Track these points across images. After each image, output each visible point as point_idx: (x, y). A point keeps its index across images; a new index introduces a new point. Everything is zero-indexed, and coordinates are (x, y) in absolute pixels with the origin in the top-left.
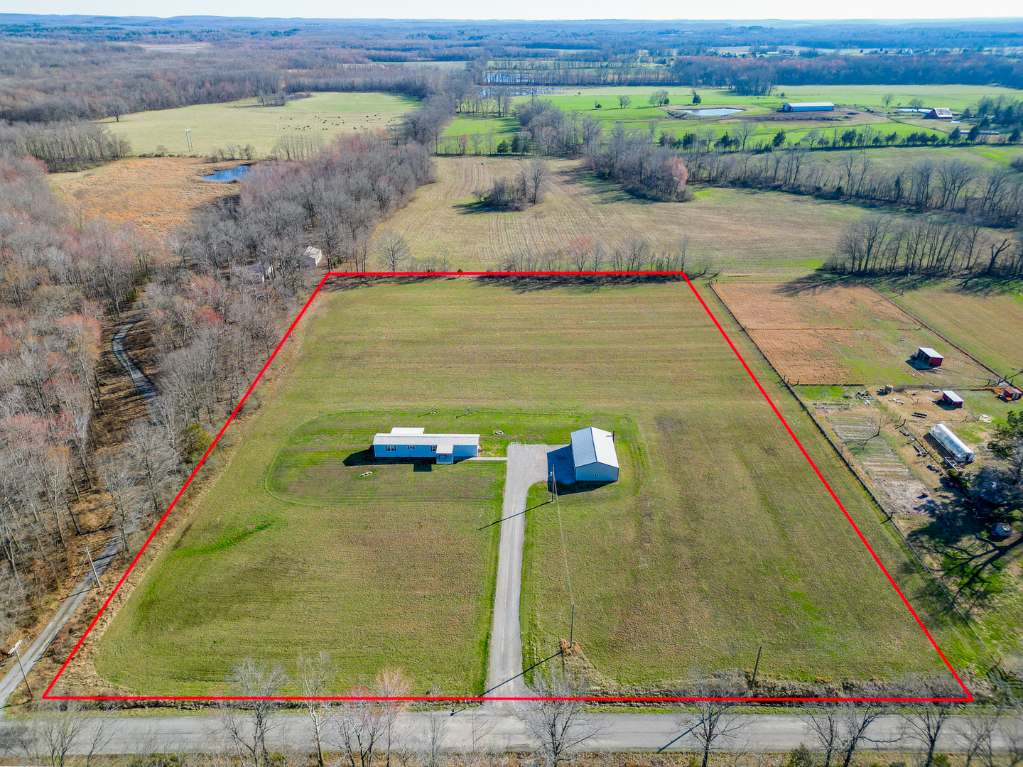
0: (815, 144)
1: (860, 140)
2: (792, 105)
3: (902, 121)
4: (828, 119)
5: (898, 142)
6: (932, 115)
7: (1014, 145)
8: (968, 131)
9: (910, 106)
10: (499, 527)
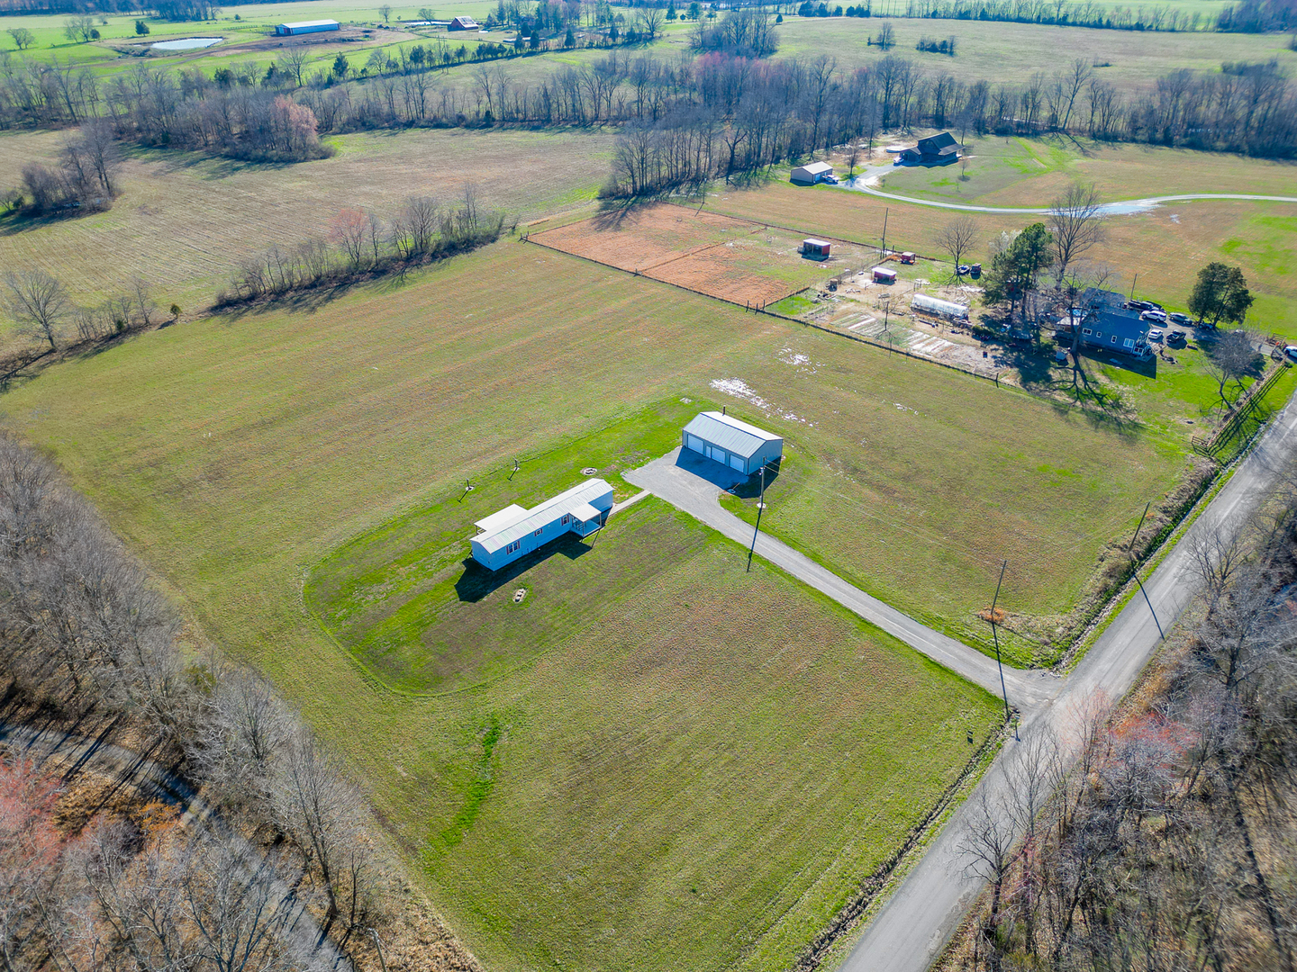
0: (384, 70)
1: (431, 60)
2: (290, 26)
3: (430, 35)
4: (349, 40)
5: (469, 57)
6: (455, 26)
7: (572, 49)
8: (515, 40)
9: (421, 18)
10: (760, 558)
